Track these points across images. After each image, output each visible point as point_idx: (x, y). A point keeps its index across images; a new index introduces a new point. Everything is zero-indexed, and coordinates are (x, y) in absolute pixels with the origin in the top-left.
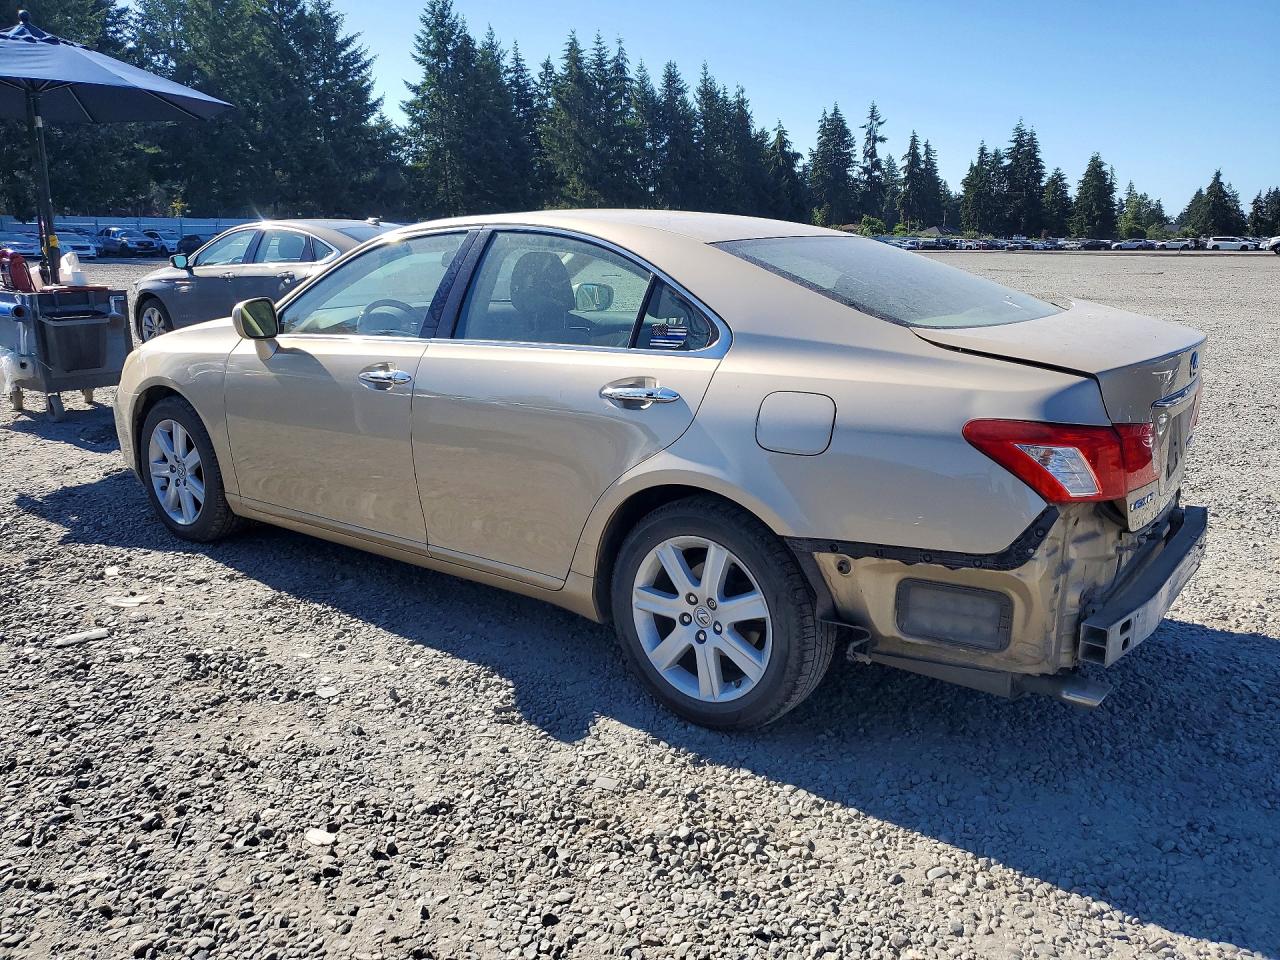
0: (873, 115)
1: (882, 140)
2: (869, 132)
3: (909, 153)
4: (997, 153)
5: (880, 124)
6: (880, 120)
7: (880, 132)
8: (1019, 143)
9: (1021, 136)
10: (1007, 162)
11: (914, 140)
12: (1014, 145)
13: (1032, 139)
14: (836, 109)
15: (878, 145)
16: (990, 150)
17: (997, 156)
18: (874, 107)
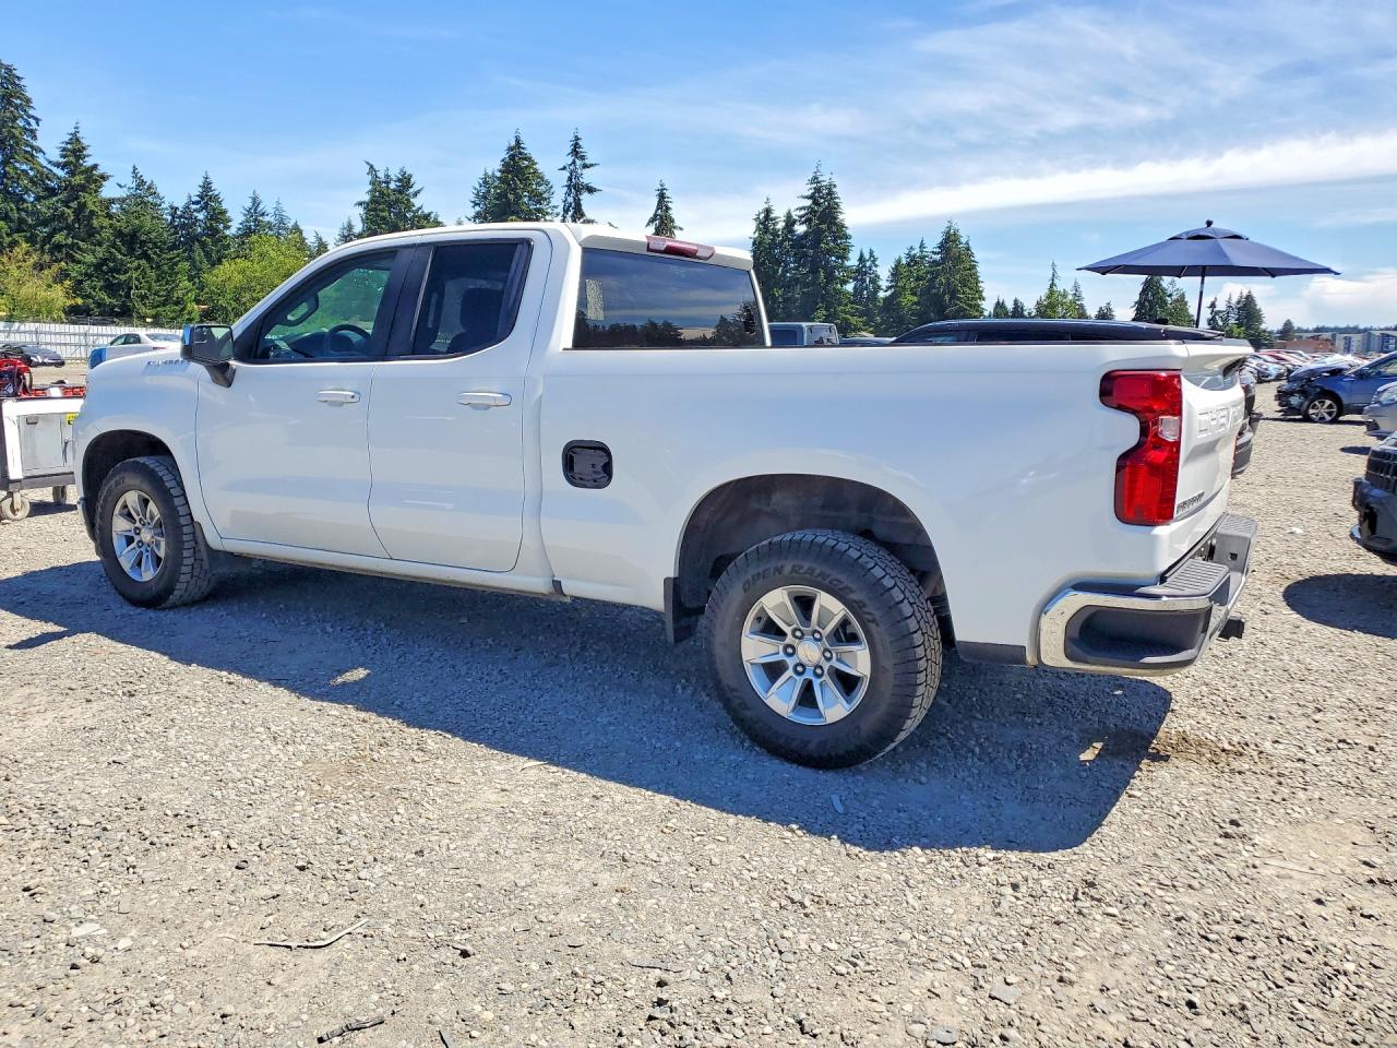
0: (576, 151)
1: (591, 190)
2: (570, 179)
3: (656, 215)
4: (789, 216)
5: (585, 166)
6: (587, 162)
7: (588, 177)
8: (816, 202)
9: (818, 190)
10: (800, 229)
11: (662, 196)
12: (808, 203)
13: (830, 193)
14: (518, 142)
15: (585, 197)
16: (779, 213)
17: (790, 222)
18: (577, 139)
